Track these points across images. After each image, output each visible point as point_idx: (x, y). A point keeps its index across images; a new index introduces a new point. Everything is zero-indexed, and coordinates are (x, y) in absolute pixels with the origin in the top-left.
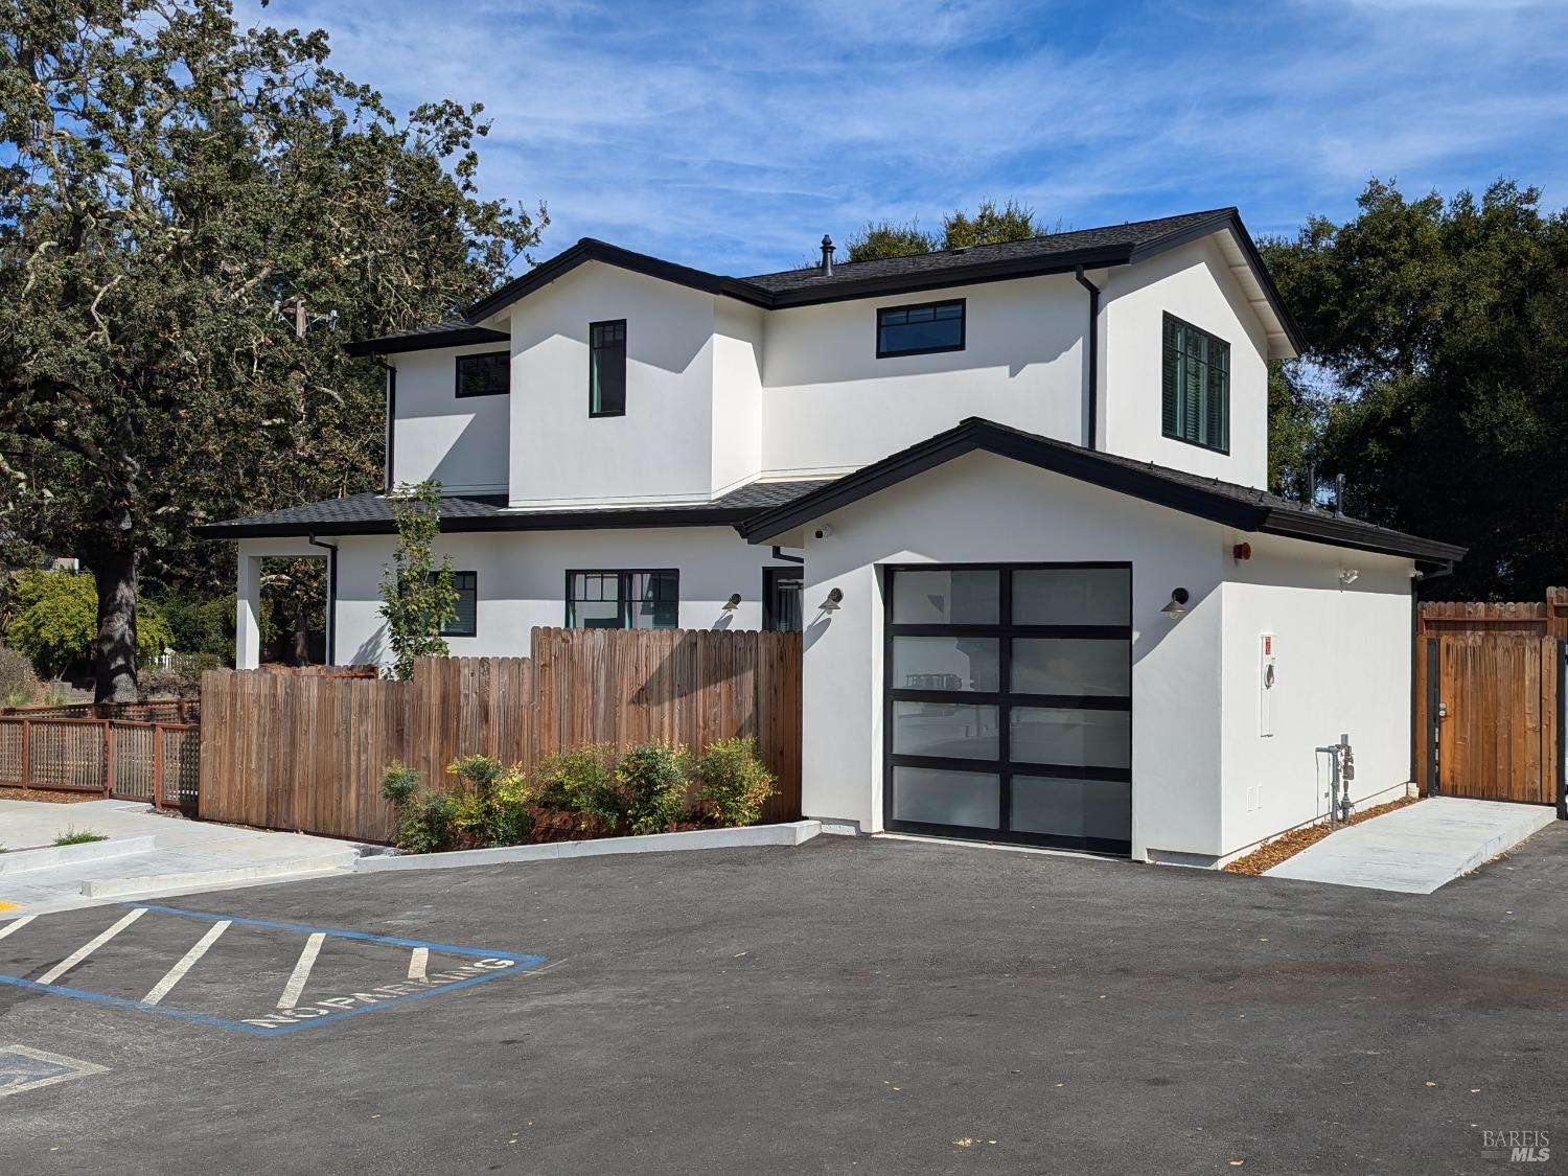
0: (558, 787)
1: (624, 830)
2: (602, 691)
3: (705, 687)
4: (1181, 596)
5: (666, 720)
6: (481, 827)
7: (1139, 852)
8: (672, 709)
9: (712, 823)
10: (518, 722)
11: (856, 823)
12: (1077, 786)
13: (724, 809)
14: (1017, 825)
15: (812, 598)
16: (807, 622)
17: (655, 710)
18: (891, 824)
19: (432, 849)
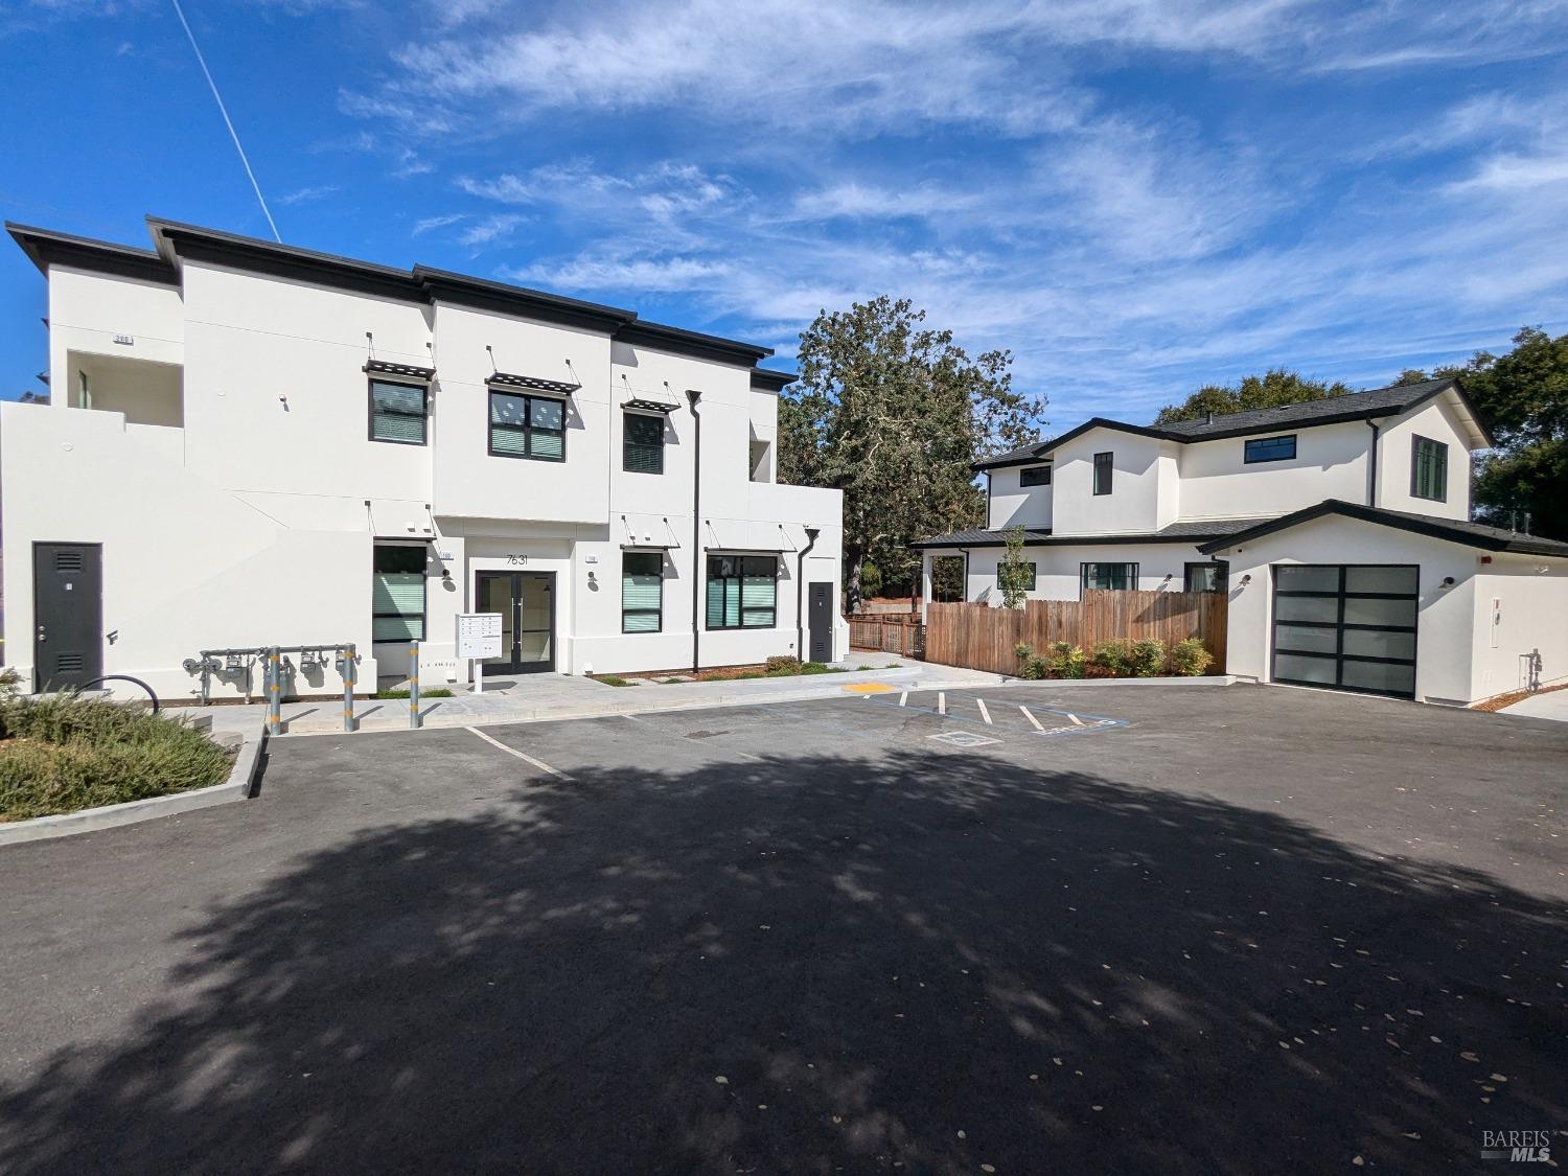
0: (1102, 656)
1: (1133, 675)
2: (1118, 618)
3: (1173, 614)
4: (1450, 581)
5: (1152, 630)
6: (1063, 671)
7: (1420, 697)
8: (1155, 626)
9: (1179, 674)
10: (1076, 628)
11: (1256, 678)
12: (1383, 666)
13: (1187, 668)
14: (1345, 682)
15: (1234, 580)
16: (1230, 590)
17: (1146, 626)
18: (1274, 679)
19: (1038, 678)
